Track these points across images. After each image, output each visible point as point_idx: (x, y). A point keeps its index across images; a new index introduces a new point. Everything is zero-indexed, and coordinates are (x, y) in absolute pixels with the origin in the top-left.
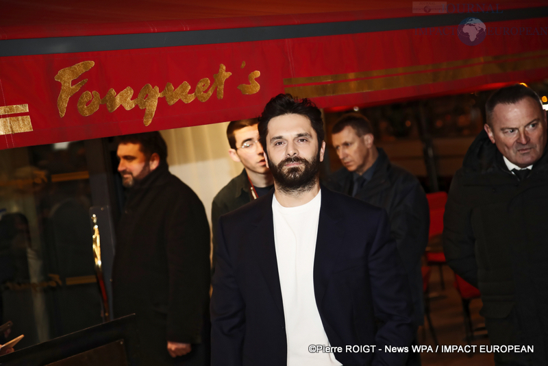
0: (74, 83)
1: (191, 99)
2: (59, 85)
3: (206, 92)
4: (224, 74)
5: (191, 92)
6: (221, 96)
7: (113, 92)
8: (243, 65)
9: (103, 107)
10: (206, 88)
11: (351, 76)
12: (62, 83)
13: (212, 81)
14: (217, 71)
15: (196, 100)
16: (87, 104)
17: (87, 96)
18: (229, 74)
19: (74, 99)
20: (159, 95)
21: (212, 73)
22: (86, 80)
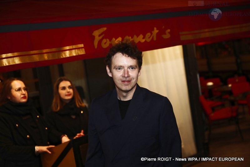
0: (100, 36)
1: (143, 41)
2: (94, 37)
3: (149, 38)
4: (156, 31)
5: (144, 38)
6: (155, 39)
7: (114, 39)
8: (163, 27)
9: (111, 45)
10: (149, 36)
11: (206, 30)
12: (95, 35)
13: (152, 34)
14: (153, 30)
15: (146, 41)
16: (105, 43)
17: (104, 41)
18: (157, 31)
19: (100, 42)
20: (131, 40)
21: (151, 31)
22: (103, 35)
